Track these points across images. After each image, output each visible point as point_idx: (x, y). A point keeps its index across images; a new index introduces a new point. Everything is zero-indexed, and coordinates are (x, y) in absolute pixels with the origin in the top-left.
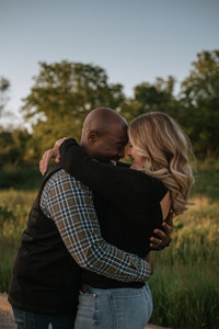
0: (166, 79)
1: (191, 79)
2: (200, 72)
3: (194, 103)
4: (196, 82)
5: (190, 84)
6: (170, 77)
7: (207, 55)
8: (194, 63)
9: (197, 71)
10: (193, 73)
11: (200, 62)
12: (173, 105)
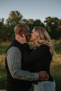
0: (1, 19)
1: (9, 19)
2: (12, 17)
3: (10, 26)
4: (10, 20)
5: (9, 20)
6: (3, 18)
7: (13, 12)
8: (10, 14)
9: (11, 17)
10: (9, 17)
11: (11, 14)
12: (4, 26)
